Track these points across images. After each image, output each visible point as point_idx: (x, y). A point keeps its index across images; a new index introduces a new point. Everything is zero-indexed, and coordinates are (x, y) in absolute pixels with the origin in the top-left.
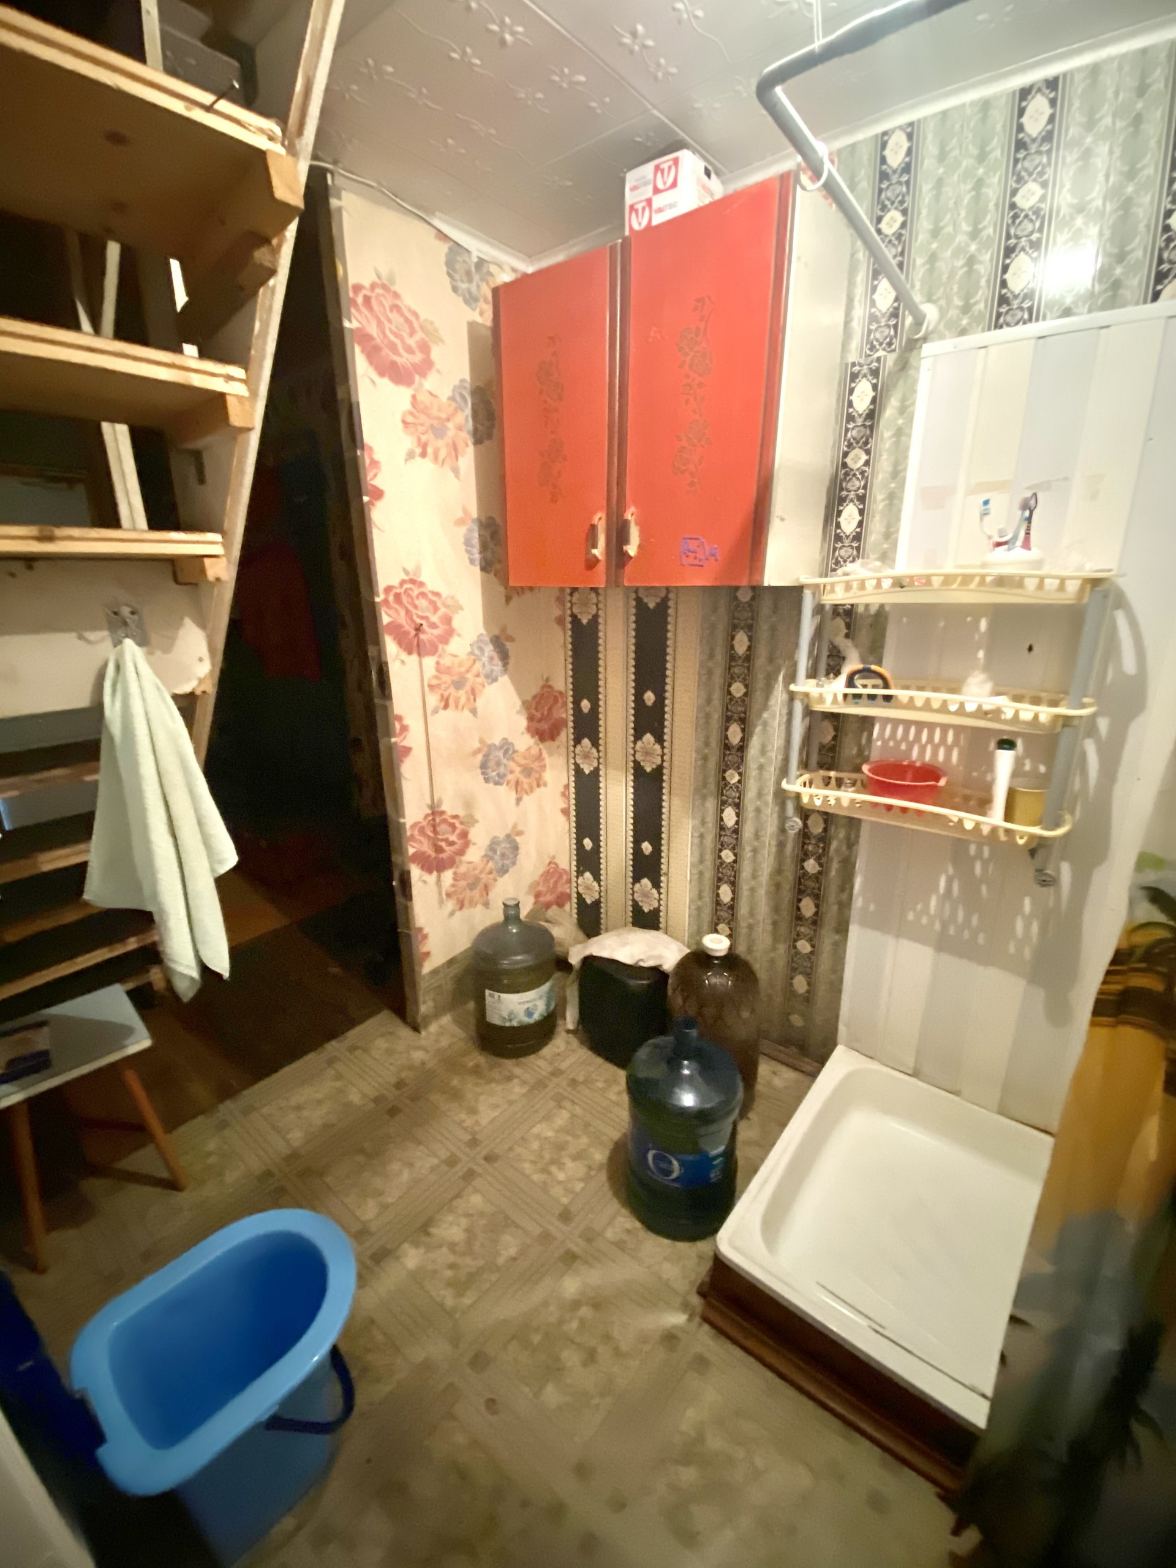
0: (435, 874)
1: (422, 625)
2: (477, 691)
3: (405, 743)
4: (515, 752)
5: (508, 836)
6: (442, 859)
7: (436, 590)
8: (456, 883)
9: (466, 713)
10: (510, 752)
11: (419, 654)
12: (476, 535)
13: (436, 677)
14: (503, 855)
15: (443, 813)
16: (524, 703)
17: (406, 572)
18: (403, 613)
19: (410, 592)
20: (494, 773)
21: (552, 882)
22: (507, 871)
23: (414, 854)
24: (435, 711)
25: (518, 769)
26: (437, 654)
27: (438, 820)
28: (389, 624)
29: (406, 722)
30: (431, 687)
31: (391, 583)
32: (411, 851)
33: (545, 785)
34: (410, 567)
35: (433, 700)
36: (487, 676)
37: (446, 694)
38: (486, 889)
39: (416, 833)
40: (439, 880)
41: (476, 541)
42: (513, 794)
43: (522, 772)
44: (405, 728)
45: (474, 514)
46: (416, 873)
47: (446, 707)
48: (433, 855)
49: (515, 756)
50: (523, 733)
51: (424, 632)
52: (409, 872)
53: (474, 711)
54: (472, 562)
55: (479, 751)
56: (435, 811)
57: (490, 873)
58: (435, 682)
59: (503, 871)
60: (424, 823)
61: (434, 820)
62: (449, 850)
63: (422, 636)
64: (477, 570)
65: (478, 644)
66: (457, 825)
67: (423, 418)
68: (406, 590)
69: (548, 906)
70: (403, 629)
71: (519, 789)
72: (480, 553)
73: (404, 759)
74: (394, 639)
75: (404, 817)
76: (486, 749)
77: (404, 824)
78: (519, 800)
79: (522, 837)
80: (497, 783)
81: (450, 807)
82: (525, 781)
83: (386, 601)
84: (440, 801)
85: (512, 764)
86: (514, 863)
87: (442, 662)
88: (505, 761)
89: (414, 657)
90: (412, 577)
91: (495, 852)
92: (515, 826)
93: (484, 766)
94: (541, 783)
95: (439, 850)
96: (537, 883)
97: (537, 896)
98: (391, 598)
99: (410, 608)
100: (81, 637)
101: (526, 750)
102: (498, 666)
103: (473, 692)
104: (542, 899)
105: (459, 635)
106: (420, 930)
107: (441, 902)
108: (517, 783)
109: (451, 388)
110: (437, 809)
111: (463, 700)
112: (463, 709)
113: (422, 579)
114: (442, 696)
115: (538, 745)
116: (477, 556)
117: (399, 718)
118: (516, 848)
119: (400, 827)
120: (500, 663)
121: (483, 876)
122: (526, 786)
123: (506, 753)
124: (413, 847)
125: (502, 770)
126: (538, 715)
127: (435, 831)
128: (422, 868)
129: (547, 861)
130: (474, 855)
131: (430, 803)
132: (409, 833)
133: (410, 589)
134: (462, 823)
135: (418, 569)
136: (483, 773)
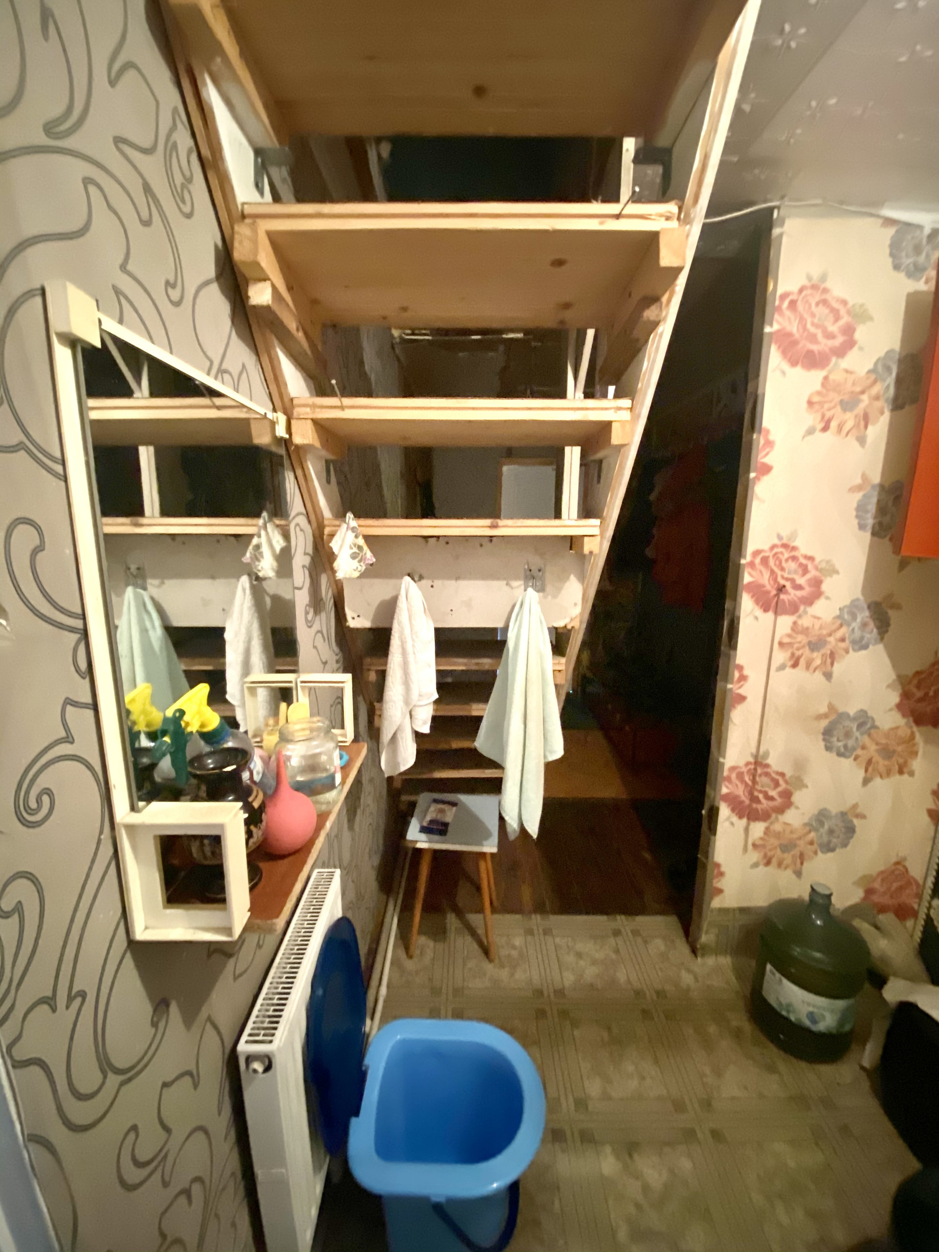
0: (745, 821)
1: (784, 586)
2: (836, 656)
3: (741, 691)
4: (874, 727)
5: (843, 814)
6: (757, 810)
7: (809, 554)
8: (766, 837)
9: (819, 676)
10: (868, 726)
11: (776, 613)
12: (874, 500)
13: (789, 636)
14: (831, 832)
15: (767, 766)
16: (899, 677)
17: (780, 537)
18: (767, 575)
19: (780, 556)
20: (840, 744)
21: (895, 885)
22: (832, 850)
23: (727, 795)
24: (782, 667)
25: (873, 748)
26: (797, 615)
27: (759, 771)
28: (749, 583)
29: (746, 672)
30: (781, 644)
31: (760, 547)
32: (724, 790)
33: (911, 774)
34: (785, 534)
35: (780, 657)
36: (854, 642)
37: (798, 653)
38: (802, 857)
39: (734, 776)
40: (747, 830)
41: (872, 507)
42: (862, 774)
43: (878, 751)
44: (743, 678)
45: (876, 479)
46: (724, 811)
47: (795, 665)
48: (747, 802)
49: (873, 731)
50: (891, 710)
51: (787, 593)
52: (718, 809)
53: (828, 676)
54: (862, 527)
55: (825, 716)
56: (758, 762)
57: (811, 843)
58: (786, 640)
59: (828, 848)
60: (744, 770)
61: (755, 769)
62: (765, 804)
63: (782, 596)
64: (867, 536)
65: (852, 609)
66: (781, 782)
67: (832, 395)
68: (776, 554)
69: (883, 909)
70: (765, 589)
71: (870, 769)
72: (875, 518)
73: (736, 705)
74: (752, 597)
75: (724, 757)
76: (833, 717)
77: (723, 764)
78: (866, 782)
79: (863, 821)
80: (840, 754)
81: (775, 762)
82: (881, 763)
83: (752, 564)
84: (767, 754)
85: (866, 740)
86: (845, 845)
87: (800, 622)
88: (857, 734)
89: (770, 615)
90: (785, 541)
91: (822, 824)
92: (855, 806)
93: (827, 733)
94: (905, 770)
95: (754, 799)
96: (874, 880)
97: (869, 892)
98: (758, 561)
99: (776, 569)
100: (507, 584)
101: (892, 729)
102: (872, 632)
103: (832, 655)
104: (876, 898)
105: (827, 598)
106: (718, 866)
107: (745, 849)
108: (869, 762)
109: (874, 360)
110: (759, 760)
111: (818, 662)
112: (814, 671)
113: (796, 544)
114: (793, 654)
115: (911, 727)
116: (870, 521)
117: (740, 668)
118: (851, 830)
119: (719, 766)
120: (875, 630)
121: (801, 843)
122: (882, 769)
123: (860, 726)
124: (727, 787)
125: (851, 743)
126: (919, 694)
127: (754, 781)
128: (733, 810)
129: (894, 860)
130: (794, 818)
131: (754, 751)
132: (726, 773)
133: (782, 553)
134: (786, 782)
135: (794, 535)
136: (824, 740)
